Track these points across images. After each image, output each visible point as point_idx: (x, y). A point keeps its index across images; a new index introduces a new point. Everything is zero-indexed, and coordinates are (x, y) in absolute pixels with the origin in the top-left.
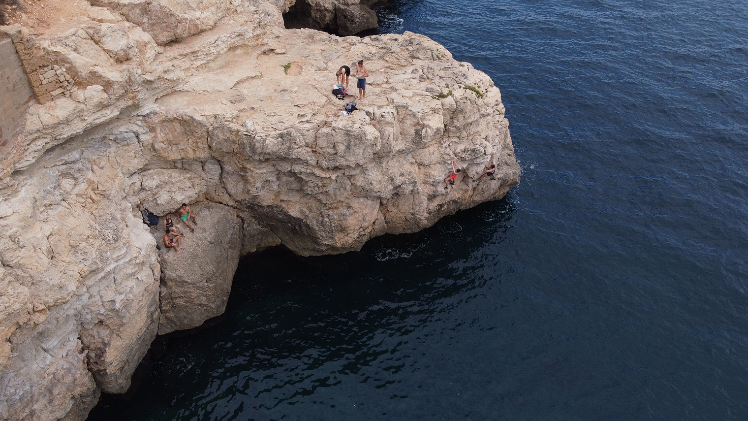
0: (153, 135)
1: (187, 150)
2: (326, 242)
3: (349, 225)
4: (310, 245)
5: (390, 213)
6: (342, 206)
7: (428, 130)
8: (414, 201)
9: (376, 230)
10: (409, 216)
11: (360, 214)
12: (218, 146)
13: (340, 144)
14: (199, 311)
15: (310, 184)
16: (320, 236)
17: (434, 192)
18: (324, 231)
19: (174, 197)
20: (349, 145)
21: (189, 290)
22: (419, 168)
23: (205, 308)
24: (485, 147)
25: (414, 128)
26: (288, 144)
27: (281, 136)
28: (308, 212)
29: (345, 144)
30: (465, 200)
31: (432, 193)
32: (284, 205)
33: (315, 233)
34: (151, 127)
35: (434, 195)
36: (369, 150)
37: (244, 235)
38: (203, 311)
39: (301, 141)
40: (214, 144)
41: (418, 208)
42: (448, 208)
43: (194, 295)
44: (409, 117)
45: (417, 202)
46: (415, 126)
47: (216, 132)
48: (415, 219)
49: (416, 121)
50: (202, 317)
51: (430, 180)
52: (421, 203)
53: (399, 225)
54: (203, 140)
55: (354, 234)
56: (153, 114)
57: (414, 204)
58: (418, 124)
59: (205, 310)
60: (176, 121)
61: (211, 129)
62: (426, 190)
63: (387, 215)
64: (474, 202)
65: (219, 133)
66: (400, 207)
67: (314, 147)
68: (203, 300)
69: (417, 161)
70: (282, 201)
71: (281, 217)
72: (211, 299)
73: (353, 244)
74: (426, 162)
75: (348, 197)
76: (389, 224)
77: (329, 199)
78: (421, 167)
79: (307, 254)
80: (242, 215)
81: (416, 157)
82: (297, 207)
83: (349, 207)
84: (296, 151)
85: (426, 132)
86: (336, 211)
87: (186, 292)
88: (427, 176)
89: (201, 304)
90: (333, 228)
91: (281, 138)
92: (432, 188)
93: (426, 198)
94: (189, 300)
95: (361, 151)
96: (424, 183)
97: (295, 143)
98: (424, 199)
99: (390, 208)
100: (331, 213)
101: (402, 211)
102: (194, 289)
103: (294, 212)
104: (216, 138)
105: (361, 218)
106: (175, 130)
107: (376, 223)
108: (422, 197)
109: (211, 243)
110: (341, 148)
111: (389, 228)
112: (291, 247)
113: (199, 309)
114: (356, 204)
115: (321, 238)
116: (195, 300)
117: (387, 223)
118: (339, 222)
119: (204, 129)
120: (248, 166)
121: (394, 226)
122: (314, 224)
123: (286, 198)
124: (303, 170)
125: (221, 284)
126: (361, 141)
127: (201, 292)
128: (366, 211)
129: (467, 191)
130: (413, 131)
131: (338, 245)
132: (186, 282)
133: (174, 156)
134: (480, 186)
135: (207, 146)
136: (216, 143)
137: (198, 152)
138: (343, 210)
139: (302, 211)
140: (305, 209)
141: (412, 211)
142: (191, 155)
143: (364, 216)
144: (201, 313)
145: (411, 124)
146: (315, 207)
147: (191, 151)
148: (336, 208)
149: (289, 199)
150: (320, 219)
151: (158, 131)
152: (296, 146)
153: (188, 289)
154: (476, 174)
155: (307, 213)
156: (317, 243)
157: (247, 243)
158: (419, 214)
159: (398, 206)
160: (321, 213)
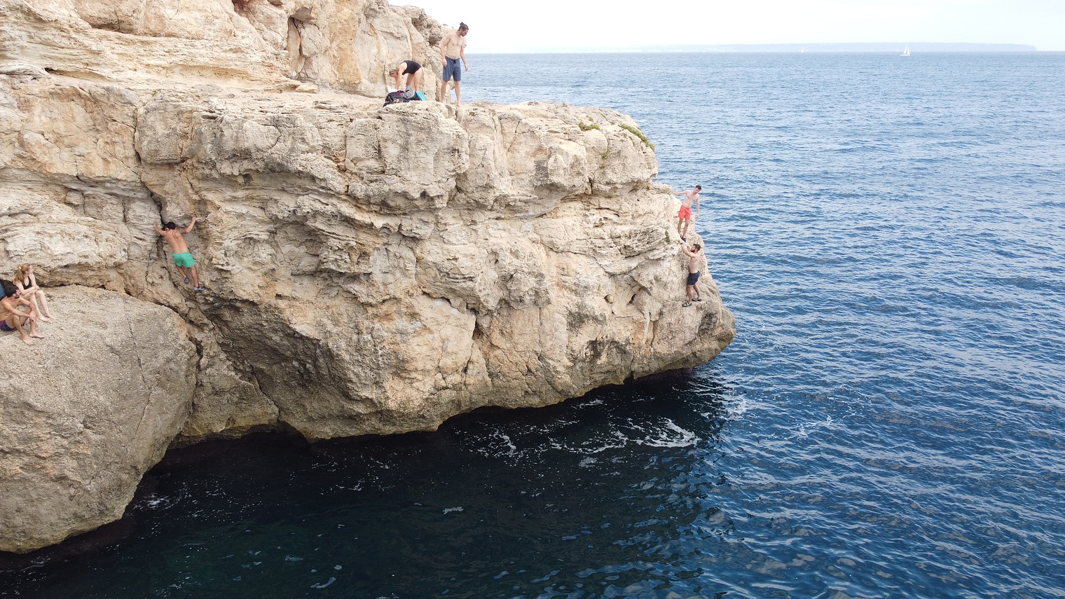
0: (26, 115)
1: (91, 158)
2: (365, 393)
3: (413, 355)
4: (334, 403)
5: (498, 352)
6: (399, 313)
7: (560, 157)
8: (541, 324)
9: (469, 388)
10: (534, 363)
11: (436, 335)
12: (153, 147)
13: (389, 144)
14: (56, 498)
15: (333, 242)
16: (352, 376)
17: (579, 307)
18: (360, 363)
19: (47, 244)
20: (407, 143)
21: (36, 432)
22: (547, 255)
23: (72, 491)
24: (667, 228)
25: (533, 159)
26: (289, 144)
27: (276, 123)
28: (332, 326)
29: (399, 142)
30: (640, 348)
31: (574, 310)
32: (282, 304)
33: (343, 368)
34: (22, 99)
35: (579, 314)
36: (446, 164)
37: (199, 385)
38: (66, 499)
39: (314, 138)
40: (145, 143)
41: (551, 343)
42: (609, 363)
43: (48, 448)
44: (522, 139)
45: (547, 326)
46: (534, 155)
47: (151, 118)
48: (546, 370)
49: (535, 144)
50: (63, 515)
51: (570, 281)
52: (556, 330)
53: (515, 383)
54: (126, 138)
55: (424, 384)
56: (31, 77)
57: (542, 332)
58: (540, 149)
59: (71, 498)
60: (78, 101)
61: (141, 111)
62: (564, 301)
63: (492, 355)
64: (658, 357)
65: (157, 123)
66: (516, 337)
67: (341, 159)
68: (69, 466)
69: (544, 239)
70: (279, 296)
71: (276, 338)
72: (88, 469)
73: (422, 407)
74: (561, 243)
75: (411, 291)
76: (497, 382)
77: (373, 292)
78: (551, 253)
79: (327, 431)
80: (199, 336)
81: (541, 232)
82: (311, 315)
83: (414, 316)
84: (303, 156)
85: (555, 160)
86: (386, 324)
87: (27, 440)
88: (563, 271)
89: (61, 479)
90: (380, 359)
91: (276, 126)
92: (574, 297)
93: (564, 321)
94: (36, 464)
95: (430, 158)
96: (558, 285)
97: (303, 140)
98: (561, 322)
99: (497, 338)
100: (377, 325)
101: (520, 348)
102: (48, 430)
103: (304, 325)
104: (150, 133)
105: (437, 344)
106: (73, 117)
107: (469, 372)
108: (557, 316)
109: (112, 349)
110: (392, 151)
111: (498, 390)
112: (298, 423)
113: (57, 492)
114: (429, 309)
115: (354, 379)
116: (49, 464)
117: (490, 375)
118: (392, 346)
119: (128, 110)
120: (210, 196)
121: (506, 384)
122: (340, 346)
123: (286, 291)
124: (318, 206)
125: (120, 442)
126: (429, 133)
127: (65, 442)
128: (447, 331)
129: (640, 326)
130: (531, 165)
131: (392, 405)
132: (29, 406)
133: (62, 164)
134: (664, 319)
135: (131, 153)
136: (150, 142)
137: (112, 166)
138: (402, 323)
139: (320, 325)
140: (325, 320)
141: (538, 349)
142: (98, 170)
143: (444, 342)
144: (61, 504)
145: (527, 153)
146: (346, 315)
147: (99, 162)
148: (387, 317)
149: (295, 294)
150: (355, 337)
151: (37, 110)
152: (304, 147)
153: (34, 429)
154: (654, 281)
155: (330, 327)
156: (348, 397)
157: (204, 404)
158: (553, 357)
159: (511, 334)
160: (356, 327)
